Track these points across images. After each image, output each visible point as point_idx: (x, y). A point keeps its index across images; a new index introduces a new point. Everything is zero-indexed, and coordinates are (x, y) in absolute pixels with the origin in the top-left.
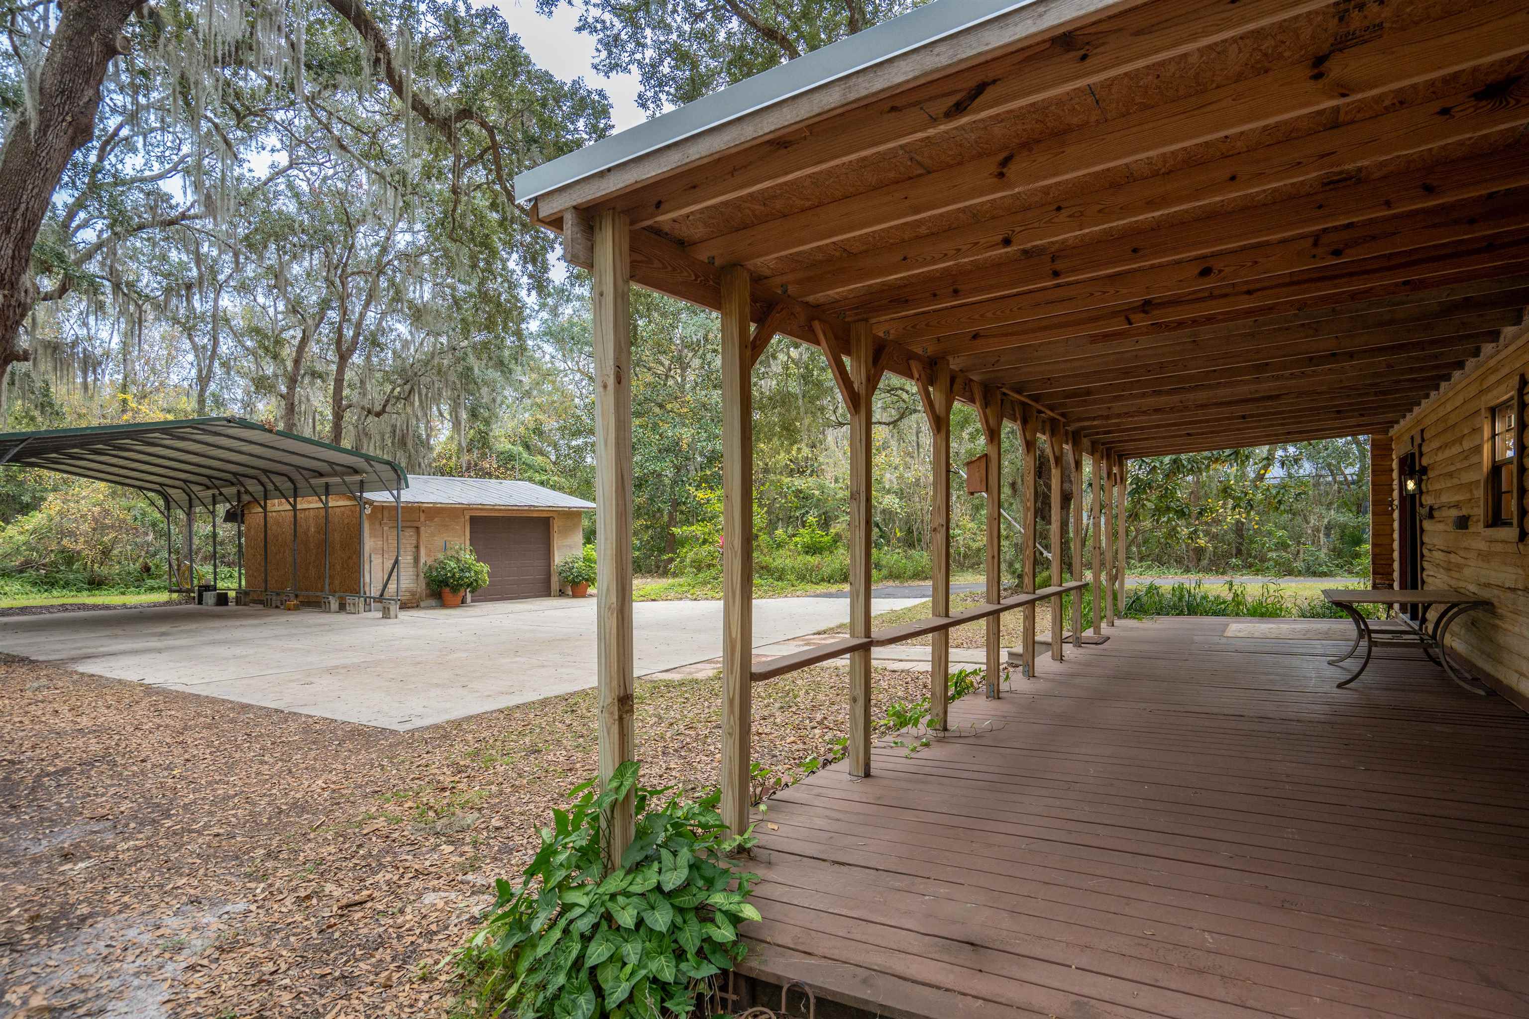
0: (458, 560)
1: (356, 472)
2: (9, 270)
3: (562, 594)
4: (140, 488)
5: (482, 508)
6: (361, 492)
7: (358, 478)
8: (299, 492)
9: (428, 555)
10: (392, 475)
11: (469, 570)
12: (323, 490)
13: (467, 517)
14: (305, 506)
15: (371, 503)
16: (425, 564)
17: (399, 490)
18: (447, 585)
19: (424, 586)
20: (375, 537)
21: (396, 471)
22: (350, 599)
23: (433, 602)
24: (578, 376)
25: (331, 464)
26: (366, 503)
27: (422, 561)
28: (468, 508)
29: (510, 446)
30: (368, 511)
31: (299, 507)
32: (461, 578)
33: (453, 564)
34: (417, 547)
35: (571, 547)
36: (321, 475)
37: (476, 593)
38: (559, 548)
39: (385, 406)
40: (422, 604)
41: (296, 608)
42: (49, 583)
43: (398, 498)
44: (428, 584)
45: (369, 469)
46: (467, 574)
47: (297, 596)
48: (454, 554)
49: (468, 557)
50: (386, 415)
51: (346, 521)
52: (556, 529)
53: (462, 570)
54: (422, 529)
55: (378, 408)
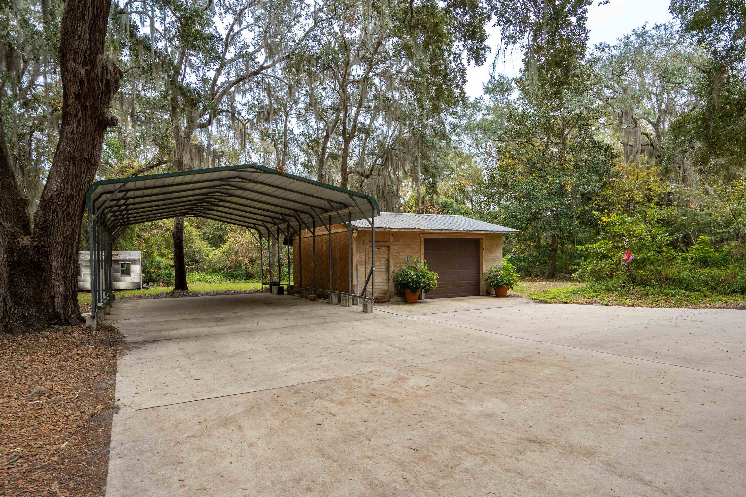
0: (416, 270)
1: (346, 206)
2: (88, 50)
3: (488, 294)
4: (248, 227)
5: (433, 232)
6: (350, 221)
7: (347, 211)
8: (317, 224)
9: (395, 266)
10: (368, 206)
11: (424, 277)
12: (328, 222)
13: (422, 239)
14: (321, 233)
15: (356, 228)
16: (394, 272)
17: (373, 217)
18: (408, 287)
19: (392, 287)
20: (360, 253)
21: (370, 202)
22: (343, 296)
23: (399, 299)
24: (486, 156)
25: (329, 201)
26: (353, 229)
27: (392, 270)
28: (422, 232)
29: (445, 199)
30: (355, 235)
31: (316, 234)
32: (418, 283)
33: (412, 272)
34: (388, 260)
35: (494, 260)
36: (326, 211)
37: (428, 293)
38: (486, 261)
39: (371, 171)
40: (392, 300)
41: (315, 299)
42: (230, 276)
43: (372, 224)
44: (395, 287)
45: (353, 203)
46: (423, 280)
47: (315, 291)
48: (413, 265)
49: (423, 267)
50: (372, 176)
51: (343, 242)
52: (484, 247)
53: (419, 277)
54: (392, 247)
55: (367, 173)
